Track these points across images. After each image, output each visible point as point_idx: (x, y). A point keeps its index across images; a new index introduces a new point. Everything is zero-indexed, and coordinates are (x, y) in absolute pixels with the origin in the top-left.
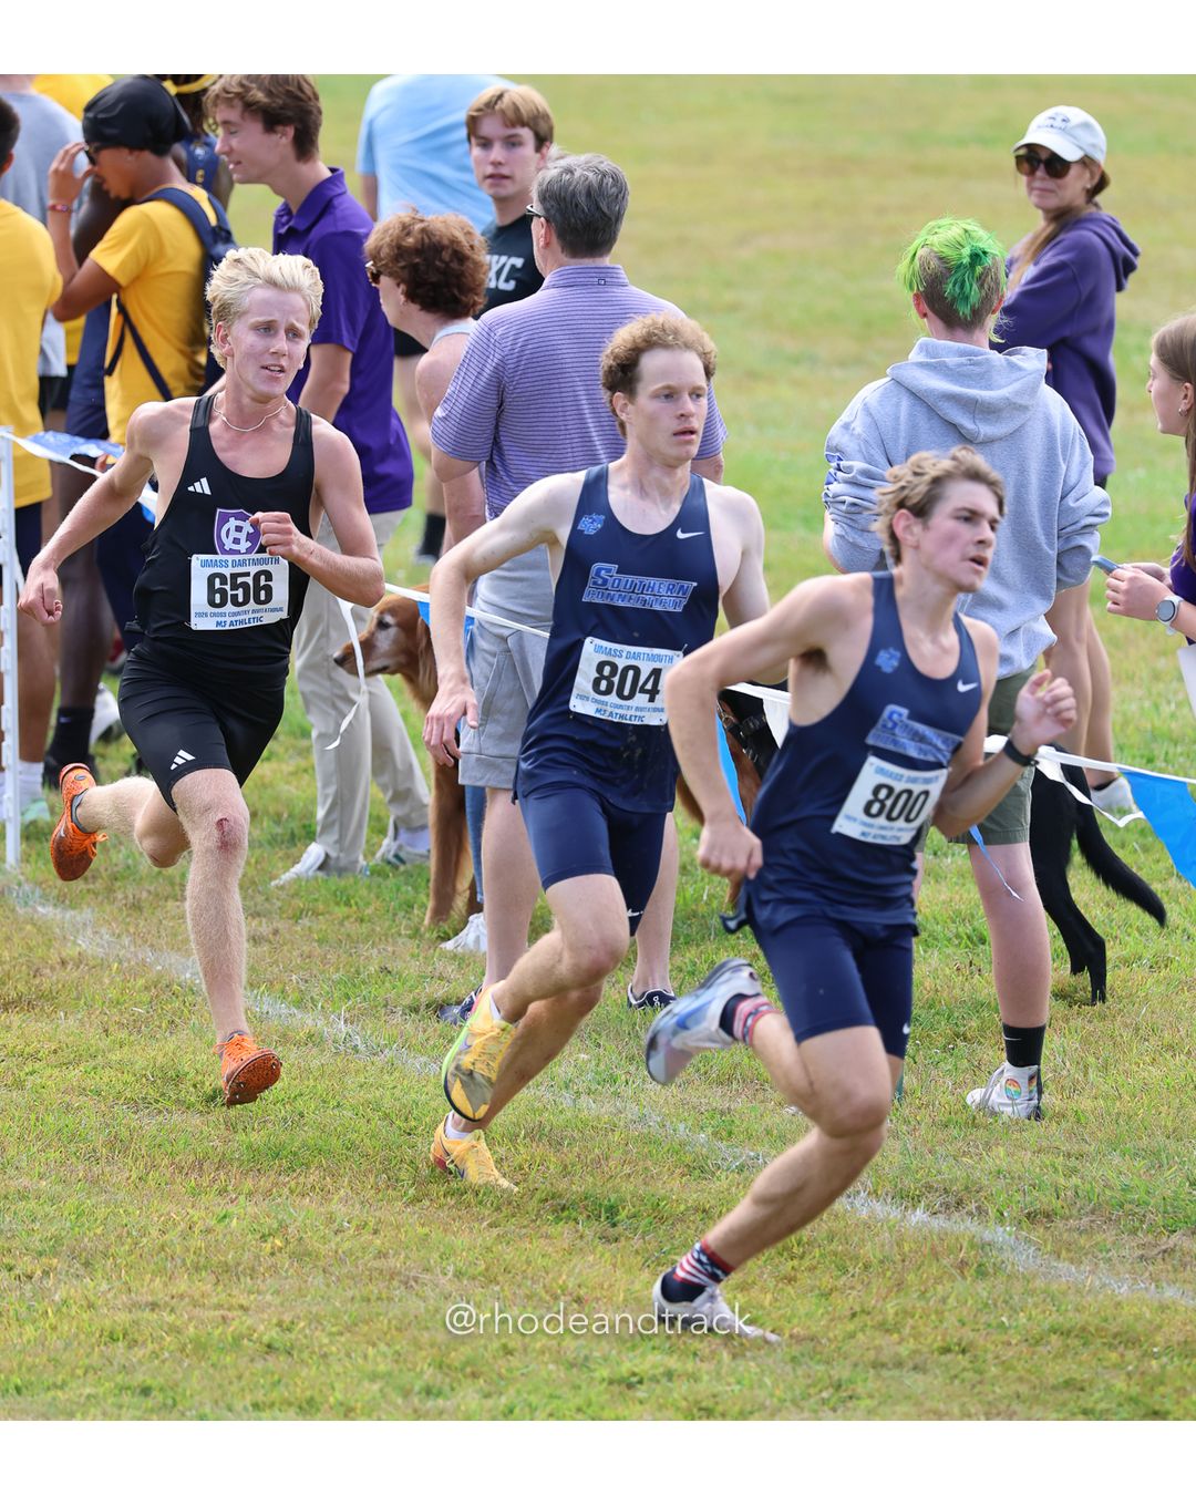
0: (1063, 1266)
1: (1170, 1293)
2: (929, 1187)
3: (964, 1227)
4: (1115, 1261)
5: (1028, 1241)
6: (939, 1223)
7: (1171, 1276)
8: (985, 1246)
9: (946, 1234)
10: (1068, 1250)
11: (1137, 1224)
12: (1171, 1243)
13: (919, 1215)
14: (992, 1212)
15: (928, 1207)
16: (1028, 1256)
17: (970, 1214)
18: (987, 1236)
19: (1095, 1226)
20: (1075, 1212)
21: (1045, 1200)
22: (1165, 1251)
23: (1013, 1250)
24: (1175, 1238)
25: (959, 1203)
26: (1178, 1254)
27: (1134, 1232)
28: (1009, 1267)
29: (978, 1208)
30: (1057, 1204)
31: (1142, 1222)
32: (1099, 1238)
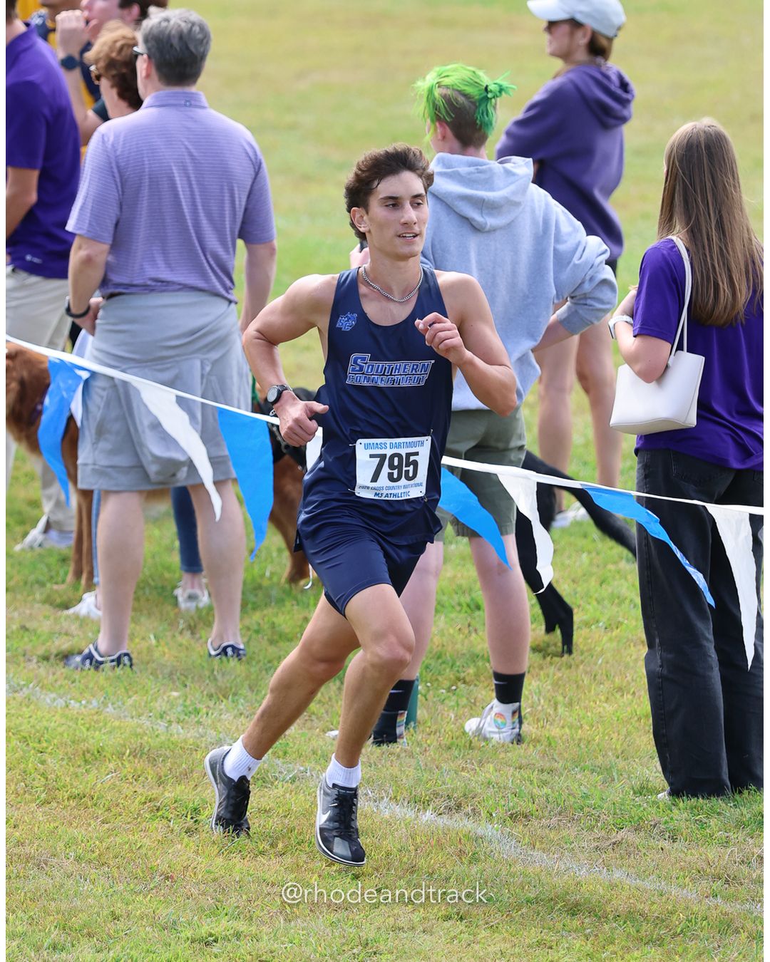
0: (537, 854)
1: (617, 875)
2: (436, 794)
3: (461, 824)
4: (577, 850)
5: (510, 835)
6: (444, 821)
7: (619, 862)
8: (478, 839)
9: (449, 830)
10: (541, 843)
11: (593, 823)
12: (619, 838)
13: (428, 816)
14: (484, 814)
15: (435, 810)
16: (510, 847)
17: (467, 815)
18: (480, 831)
19: (561, 824)
20: (546, 814)
21: (524, 806)
22: (614, 844)
23: (499, 842)
24: (622, 833)
25: (459, 806)
26: (624, 846)
27: (591, 829)
28: (496, 855)
29: (473, 810)
30: (533, 807)
31: (597, 821)
32: (564, 833)
